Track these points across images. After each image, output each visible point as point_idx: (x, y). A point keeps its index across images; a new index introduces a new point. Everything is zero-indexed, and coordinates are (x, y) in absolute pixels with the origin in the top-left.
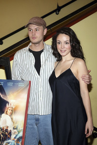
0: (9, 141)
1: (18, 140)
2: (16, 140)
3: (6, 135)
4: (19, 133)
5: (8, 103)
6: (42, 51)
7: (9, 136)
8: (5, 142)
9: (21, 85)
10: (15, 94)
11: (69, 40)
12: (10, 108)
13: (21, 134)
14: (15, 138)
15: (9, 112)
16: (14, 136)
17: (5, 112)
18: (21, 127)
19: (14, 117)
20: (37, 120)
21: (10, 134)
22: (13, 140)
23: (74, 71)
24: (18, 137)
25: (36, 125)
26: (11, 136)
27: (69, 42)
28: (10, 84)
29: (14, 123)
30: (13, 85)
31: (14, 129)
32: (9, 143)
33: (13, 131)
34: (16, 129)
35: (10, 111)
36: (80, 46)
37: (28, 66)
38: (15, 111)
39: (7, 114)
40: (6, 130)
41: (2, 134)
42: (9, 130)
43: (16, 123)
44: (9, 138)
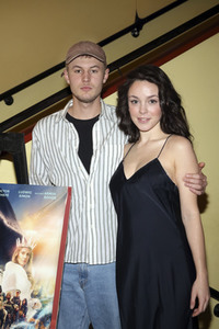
0: (22, 324)
1: (43, 321)
4: (43, 306)
5: (20, 237)
6: (96, 119)
7: (21, 312)
9: (49, 196)
10: (36, 217)
11: (157, 93)
12: (23, 250)
13: (49, 309)
14: (35, 317)
15: (22, 257)
16: (34, 312)
17: (13, 258)
18: (48, 292)
19: (33, 269)
20: (84, 275)
22: (32, 322)
24: (42, 315)
25: (82, 286)
28: (25, 194)
29: (32, 283)
30: (32, 195)
31: (33, 296)
34: (38, 296)
35: (25, 256)
36: (180, 107)
37: (63, 154)
38: (35, 255)
39: (17, 262)
42: (22, 299)
43: (38, 284)
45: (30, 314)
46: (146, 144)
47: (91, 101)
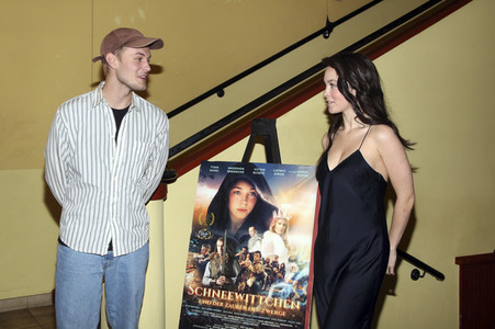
0: (281, 284)
1: (301, 282)
2: (295, 282)
3: (275, 274)
4: (300, 269)
5: (277, 210)
7: (280, 275)
8: (273, 286)
9: (302, 174)
10: (291, 192)
12: (280, 221)
13: (305, 272)
14: (293, 279)
15: (279, 227)
16: (292, 275)
17: (271, 228)
18: (304, 257)
19: (290, 237)
21: (283, 270)
22: (289, 283)
24: (299, 277)
26: (283, 274)
28: (279, 172)
29: (289, 249)
30: (286, 173)
31: (290, 260)
32: (281, 289)
33: (288, 266)
34: (295, 261)
35: (281, 226)
39: (274, 231)
40: (275, 264)
41: (266, 271)
42: (280, 262)
43: (294, 250)
44: (281, 279)
45: (288, 276)
46: (350, 132)
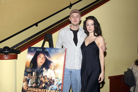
1: (59, 85)
2: (57, 85)
3: (51, 83)
4: (59, 81)
5: (52, 62)
7: (53, 83)
8: (51, 87)
9: (60, 51)
10: (56, 57)
11: (93, 23)
12: (53, 66)
13: (61, 82)
14: (57, 84)
15: (53, 68)
16: (57, 83)
17: (50, 68)
18: (61, 77)
19: (56, 71)
20: (71, 72)
21: (54, 81)
23: (97, 42)
24: (59, 83)
25: (70, 75)
26: (54, 83)
27: (93, 24)
28: (53, 50)
29: (56, 75)
30: (55, 51)
31: (56, 78)
32: (53, 87)
33: (55, 80)
34: (58, 78)
35: (53, 67)
36: (100, 27)
38: (56, 67)
39: (51, 69)
40: (51, 79)
41: (49, 82)
42: (53, 79)
43: (57, 75)
44: (53, 84)
45: (55, 83)
47: (77, 25)
